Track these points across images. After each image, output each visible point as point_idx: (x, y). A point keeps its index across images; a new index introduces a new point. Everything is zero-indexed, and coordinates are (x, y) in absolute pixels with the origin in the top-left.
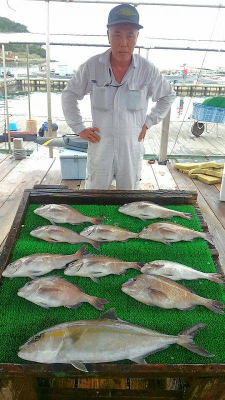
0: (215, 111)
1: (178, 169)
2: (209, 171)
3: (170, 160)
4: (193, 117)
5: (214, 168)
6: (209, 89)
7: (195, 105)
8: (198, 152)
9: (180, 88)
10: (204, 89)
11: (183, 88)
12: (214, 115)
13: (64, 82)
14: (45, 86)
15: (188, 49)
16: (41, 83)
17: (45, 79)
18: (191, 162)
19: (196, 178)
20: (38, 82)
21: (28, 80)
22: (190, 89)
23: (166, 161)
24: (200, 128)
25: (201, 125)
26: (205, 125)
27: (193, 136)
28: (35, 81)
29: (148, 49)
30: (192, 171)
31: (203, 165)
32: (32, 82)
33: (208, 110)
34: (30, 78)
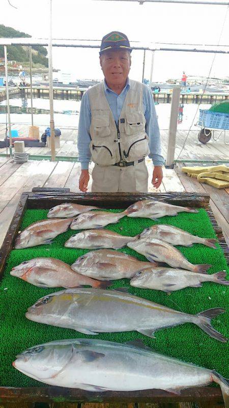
0: (223, 118)
1: (186, 174)
2: (219, 175)
3: (177, 164)
4: (200, 124)
5: (223, 172)
6: (214, 97)
7: (201, 111)
8: (205, 157)
9: (186, 97)
10: (210, 97)
11: (189, 97)
12: (222, 122)
13: (67, 91)
14: (47, 95)
15: (195, 50)
16: (45, 91)
17: (49, 87)
18: (199, 165)
19: (205, 183)
20: (41, 91)
21: (31, 89)
22: (195, 97)
23: (173, 165)
24: (207, 135)
25: (208, 131)
26: (212, 132)
27: (199, 143)
28: (39, 90)
29: (153, 50)
30: (200, 175)
31: (212, 169)
32: (36, 91)
33: (215, 116)
34: (33, 87)
